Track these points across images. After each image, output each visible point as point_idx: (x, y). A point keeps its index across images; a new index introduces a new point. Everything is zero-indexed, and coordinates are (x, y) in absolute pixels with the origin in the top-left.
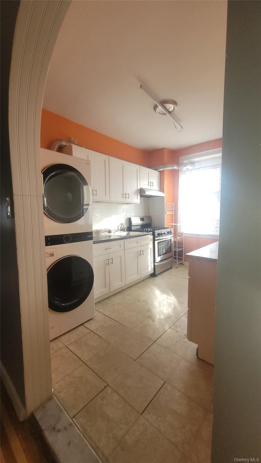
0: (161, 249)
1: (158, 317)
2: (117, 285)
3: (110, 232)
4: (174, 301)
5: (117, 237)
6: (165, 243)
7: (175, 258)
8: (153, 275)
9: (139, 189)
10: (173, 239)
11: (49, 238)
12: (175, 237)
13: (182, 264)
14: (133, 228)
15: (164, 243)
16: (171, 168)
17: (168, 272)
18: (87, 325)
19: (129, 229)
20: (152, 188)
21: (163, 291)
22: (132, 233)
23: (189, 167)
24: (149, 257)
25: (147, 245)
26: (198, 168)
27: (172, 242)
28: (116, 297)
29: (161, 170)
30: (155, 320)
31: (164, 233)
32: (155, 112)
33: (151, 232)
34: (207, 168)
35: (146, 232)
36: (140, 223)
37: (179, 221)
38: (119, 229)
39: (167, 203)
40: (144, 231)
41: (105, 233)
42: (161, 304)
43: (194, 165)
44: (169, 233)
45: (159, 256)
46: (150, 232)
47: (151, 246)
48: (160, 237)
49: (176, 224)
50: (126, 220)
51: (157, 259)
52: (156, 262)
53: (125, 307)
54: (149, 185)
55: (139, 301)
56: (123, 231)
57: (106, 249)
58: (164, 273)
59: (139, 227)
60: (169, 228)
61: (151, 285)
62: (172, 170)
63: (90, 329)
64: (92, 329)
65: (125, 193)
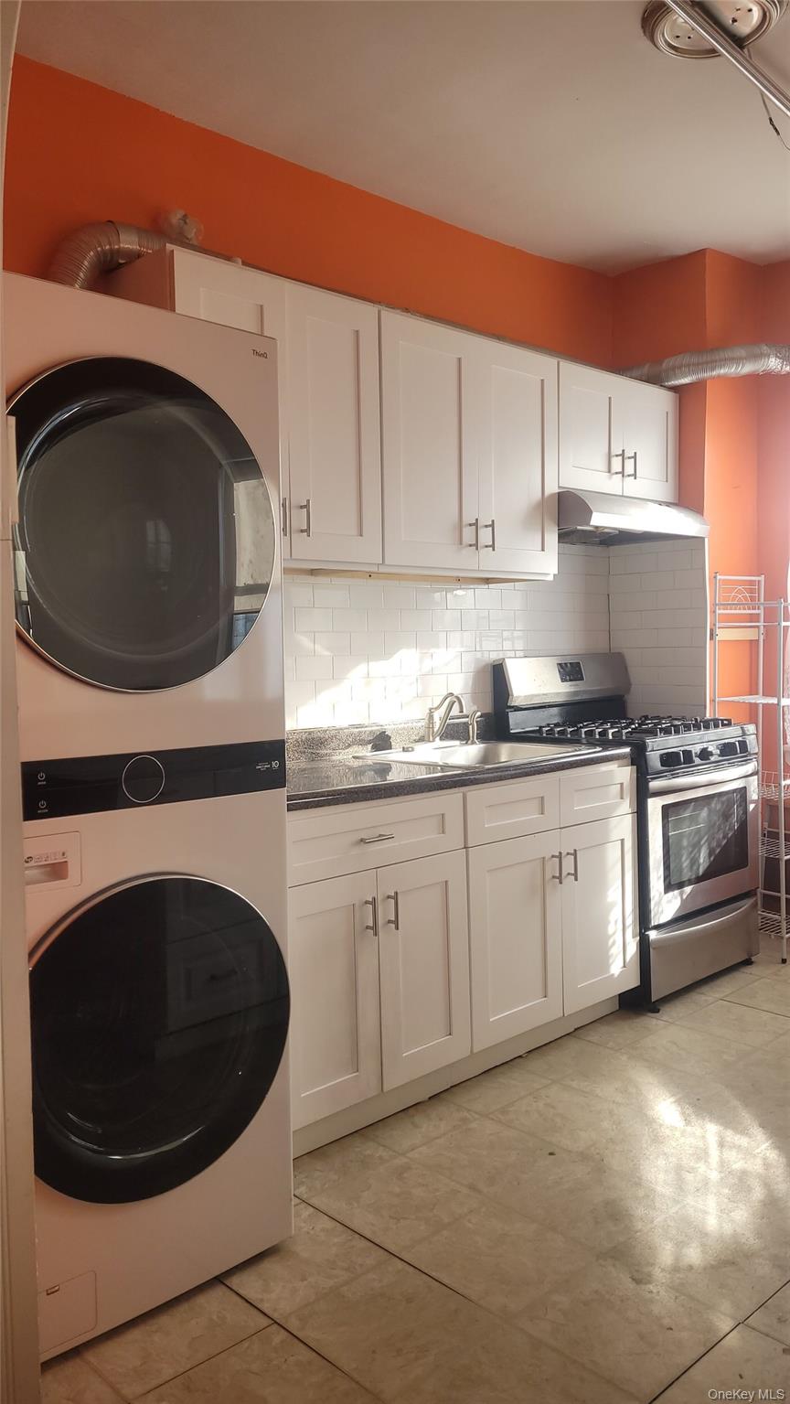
0: (681, 848)
1: (666, 1255)
2: (422, 1053)
3: (381, 741)
4: (767, 1165)
5: (422, 775)
6: (710, 811)
7: (771, 903)
8: (638, 1002)
9: (552, 495)
10: (760, 785)
12: (768, 775)
14: (517, 722)
15: (704, 813)
16: (747, 368)
17: (726, 987)
18: (246, 1283)
19: (496, 725)
20: (632, 487)
21: (699, 1103)
22: (508, 753)
24: (613, 894)
25: (602, 819)
27: (752, 807)
29: (687, 380)
30: (650, 1275)
31: (705, 754)
32: (648, 43)
33: (624, 744)
35: (591, 744)
36: (558, 694)
38: (437, 726)
39: (720, 576)
40: (579, 742)
41: (356, 748)
42: (689, 1177)
44: (733, 752)
45: (669, 887)
46: (618, 743)
47: (623, 826)
48: (675, 776)
49: (774, 701)
50: (479, 673)
51: (659, 903)
52: (654, 923)
53: (472, 1187)
54: (613, 471)
55: (551, 1154)
56: (458, 739)
57: (362, 840)
58: (705, 989)
59: (553, 716)
60: (729, 721)
61: (624, 1058)
62: (753, 378)
63: (265, 1307)
64: (275, 1310)
65: (469, 518)
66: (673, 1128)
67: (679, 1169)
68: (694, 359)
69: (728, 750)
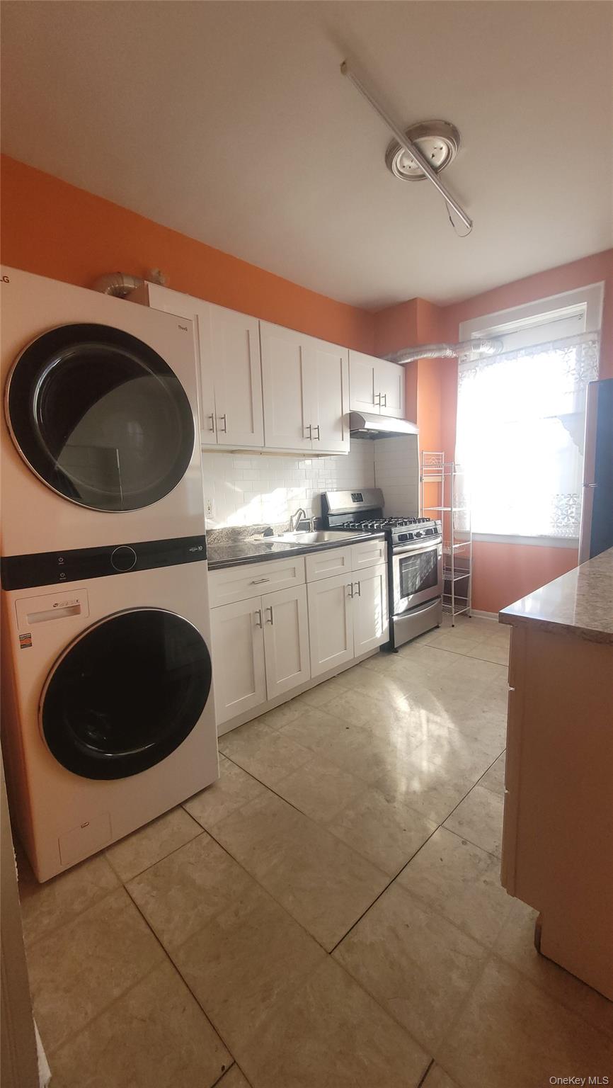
0: (408, 578)
1: (402, 787)
2: (286, 680)
3: (268, 532)
4: (450, 732)
5: (288, 548)
6: (421, 560)
7: (448, 600)
8: (389, 648)
9: (347, 414)
10: (443, 548)
11: (61, 560)
12: (446, 542)
13: (466, 615)
14: (333, 521)
15: (418, 562)
16: (435, 355)
17: (427, 640)
18: (194, 808)
19: (323, 521)
20: (384, 411)
21: (417, 700)
22: (328, 536)
23: (486, 350)
24: (377, 600)
25: (372, 566)
26: (512, 351)
27: (439, 558)
28: (284, 715)
29: (409, 360)
30: (394, 797)
31: (418, 535)
32: (389, 172)
33: (381, 531)
34: (539, 347)
35: (367, 531)
36: (352, 508)
37: (457, 499)
38: (294, 524)
39: (425, 453)
40: (361, 530)
41: (256, 535)
42: (413, 739)
43: (502, 343)
44: (431, 533)
45: (403, 596)
46: (379, 530)
47: (381, 569)
48: (405, 545)
49: (449, 509)
50: (315, 499)
51: (398, 604)
52: (395, 613)
53: (309, 748)
54: (375, 403)
55: (347, 728)
56: (305, 530)
57: (253, 582)
58: (418, 640)
59: (350, 518)
60: (429, 519)
61: (382, 676)
62: (438, 359)
63: (201, 822)
64: (206, 823)
65: (306, 425)
66: (405, 713)
67: (408, 735)
68: (412, 351)
69: (429, 532)
